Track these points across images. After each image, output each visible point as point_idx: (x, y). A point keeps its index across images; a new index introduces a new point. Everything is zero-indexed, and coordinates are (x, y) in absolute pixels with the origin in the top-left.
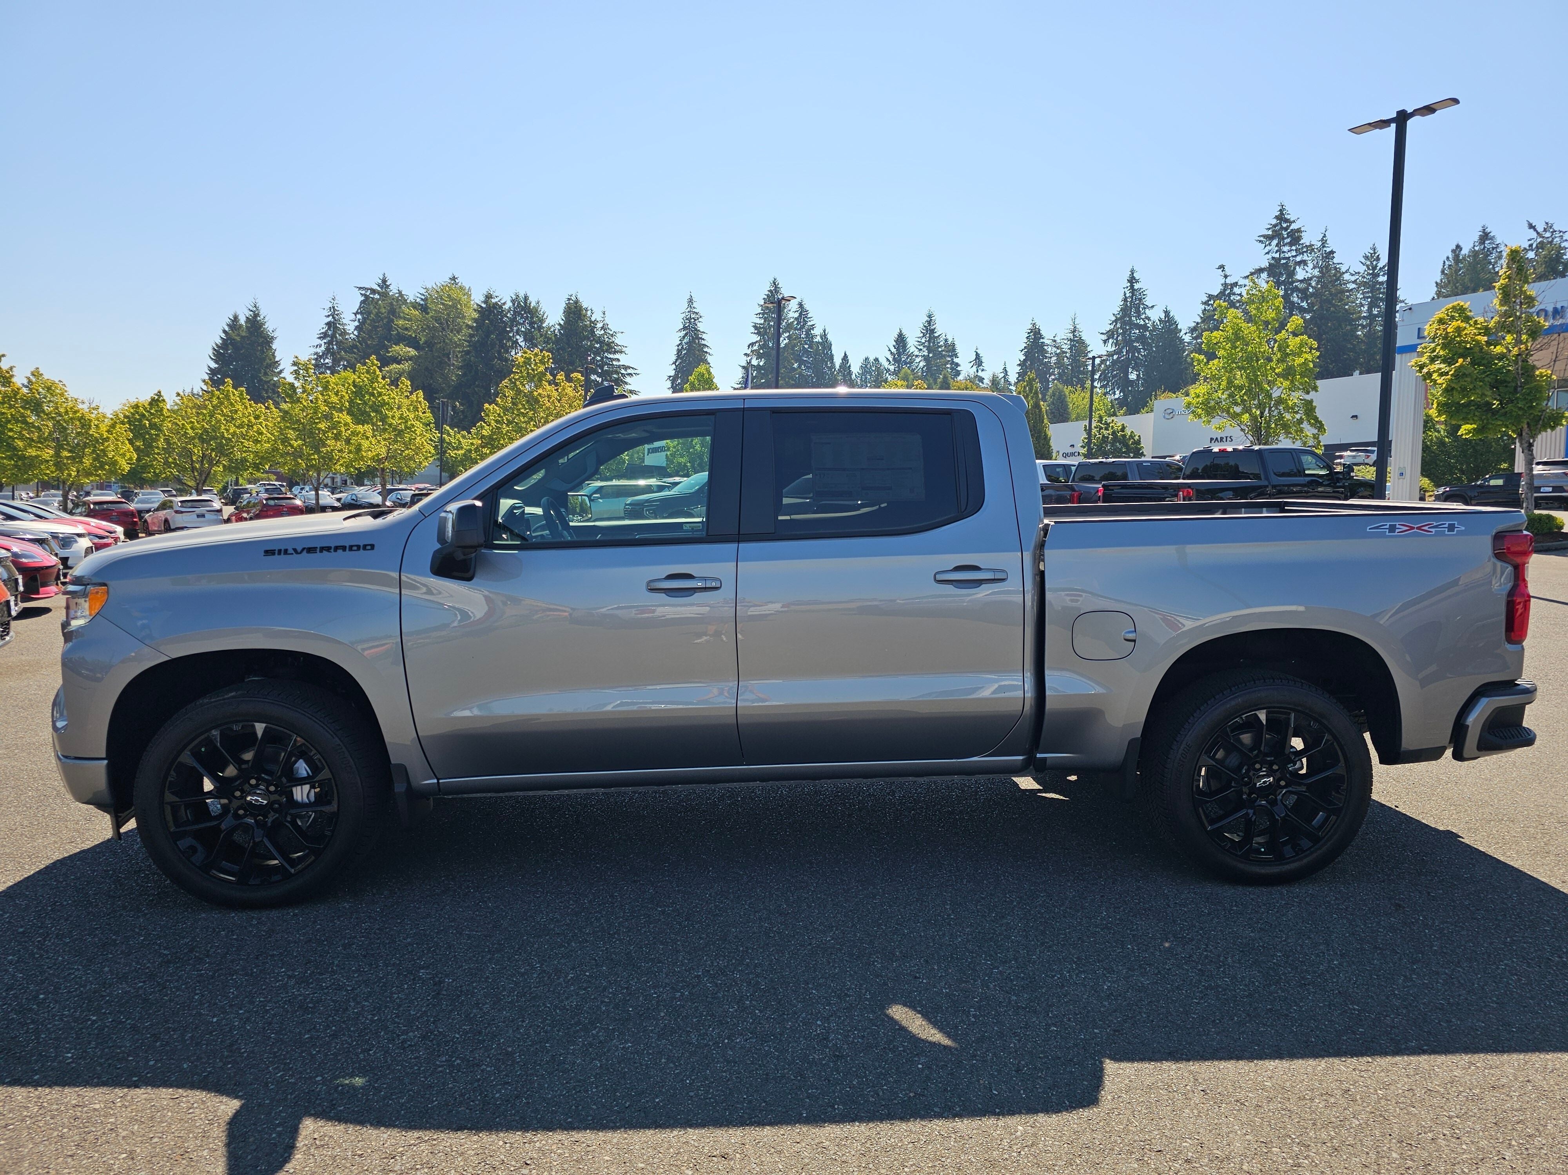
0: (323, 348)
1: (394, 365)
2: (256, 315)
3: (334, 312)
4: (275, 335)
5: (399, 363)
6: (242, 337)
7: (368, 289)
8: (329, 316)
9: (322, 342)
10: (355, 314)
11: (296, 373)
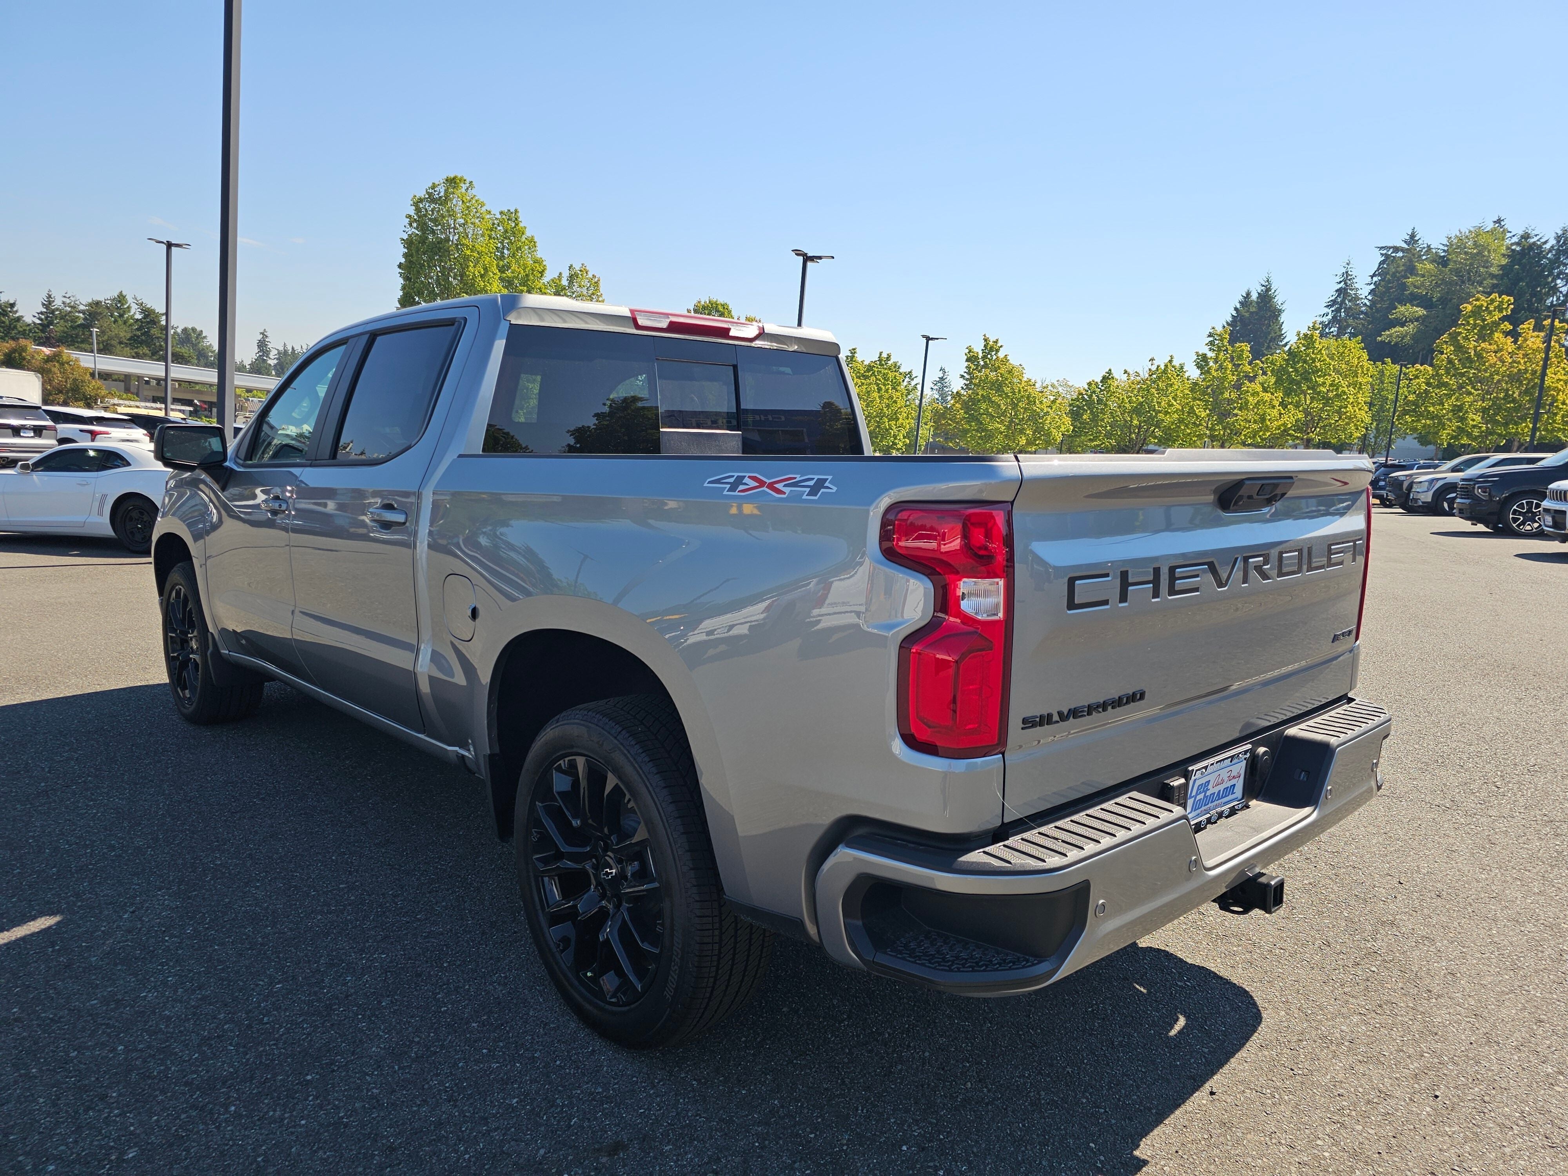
0: (1330, 317)
1: (1398, 329)
2: (1268, 290)
3: (1347, 278)
4: (1284, 307)
5: (1402, 325)
6: (1252, 313)
7: (1390, 248)
8: (1341, 282)
9: (1330, 311)
10: (1372, 277)
11: (1211, 344)
